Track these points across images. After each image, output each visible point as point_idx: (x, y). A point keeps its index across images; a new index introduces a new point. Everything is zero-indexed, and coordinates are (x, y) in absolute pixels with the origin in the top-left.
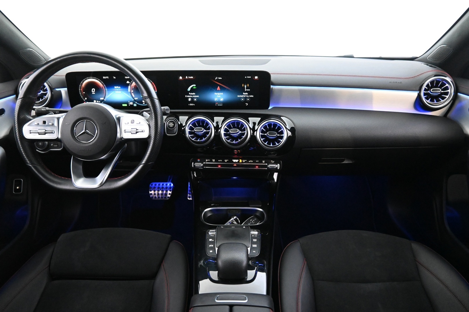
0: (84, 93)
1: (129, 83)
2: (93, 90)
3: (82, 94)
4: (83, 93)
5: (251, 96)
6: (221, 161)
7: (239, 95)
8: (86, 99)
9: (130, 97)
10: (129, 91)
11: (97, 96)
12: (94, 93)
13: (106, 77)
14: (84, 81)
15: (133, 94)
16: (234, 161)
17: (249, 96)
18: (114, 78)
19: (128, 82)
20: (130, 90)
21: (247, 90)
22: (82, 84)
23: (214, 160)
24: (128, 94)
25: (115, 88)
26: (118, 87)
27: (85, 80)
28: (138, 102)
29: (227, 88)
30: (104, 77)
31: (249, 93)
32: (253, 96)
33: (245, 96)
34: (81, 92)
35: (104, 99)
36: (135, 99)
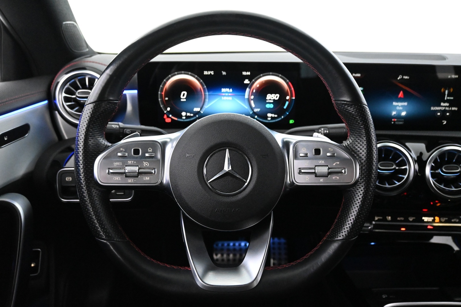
0: (167, 99)
1: (249, 82)
2: (184, 94)
3: (162, 101)
4: (165, 98)
5: (453, 109)
6: (402, 219)
7: (434, 106)
8: (169, 109)
9: (246, 107)
10: (246, 96)
11: (189, 106)
12: (185, 100)
13: (209, 73)
14: (169, 78)
15: (252, 102)
16: (426, 219)
17: (450, 109)
18: (224, 73)
19: (247, 81)
20: (249, 95)
21: (448, 98)
22: (165, 83)
23: (390, 218)
24: (244, 103)
25: (222, 91)
26: (227, 90)
27: (172, 76)
28: (258, 116)
29: (415, 93)
30: (206, 73)
31: (452, 104)
32: (456, 109)
33: (444, 108)
34: (161, 97)
35: (201, 110)
36: (256, 110)
